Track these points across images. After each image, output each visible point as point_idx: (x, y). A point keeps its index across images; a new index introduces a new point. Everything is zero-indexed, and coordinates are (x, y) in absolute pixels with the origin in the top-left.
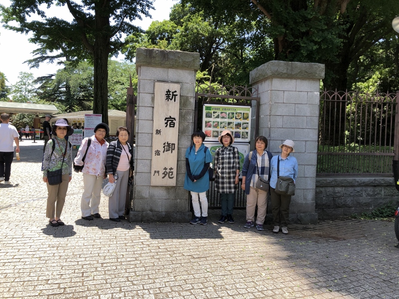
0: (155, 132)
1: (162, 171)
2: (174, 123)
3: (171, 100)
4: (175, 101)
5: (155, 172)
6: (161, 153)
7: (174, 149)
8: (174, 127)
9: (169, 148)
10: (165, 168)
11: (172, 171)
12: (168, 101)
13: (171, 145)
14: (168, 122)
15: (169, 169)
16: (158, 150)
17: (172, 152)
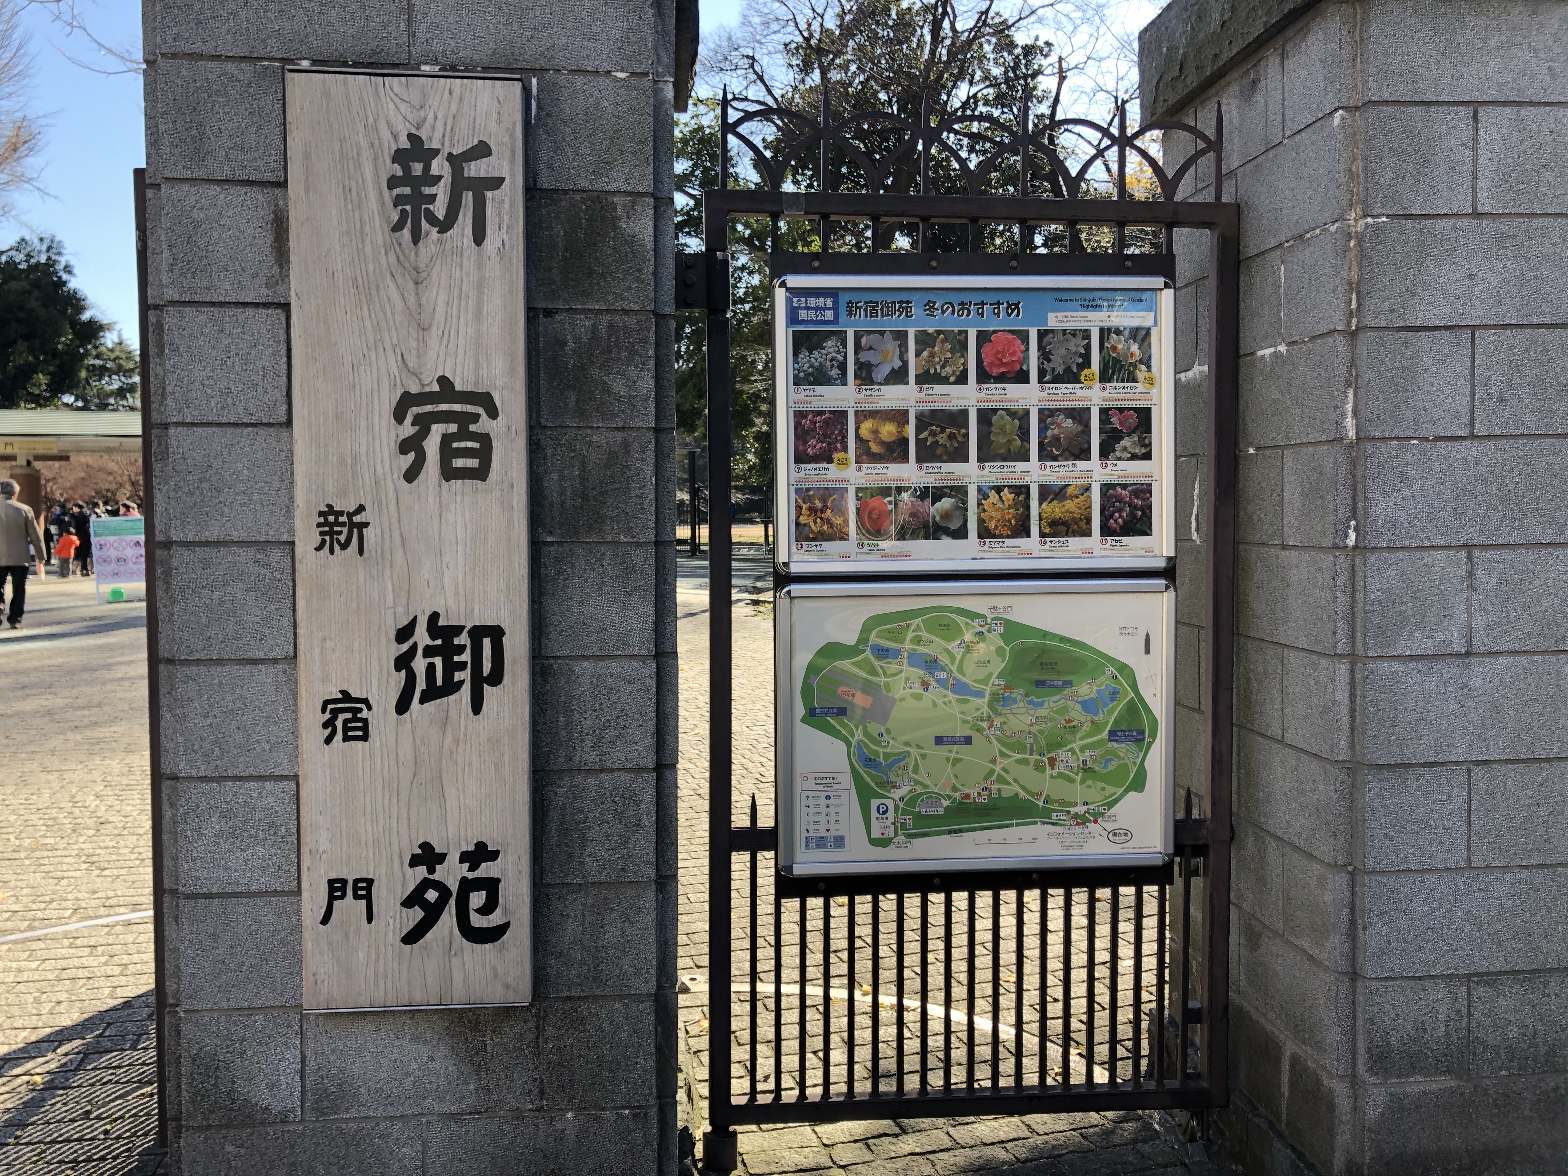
0: (307, 534)
1: (397, 882)
2: (485, 440)
3: (445, 226)
4: (479, 237)
5: (336, 888)
6: (381, 716)
7: (496, 678)
8: (481, 473)
9: (451, 667)
10: (426, 846)
11: (485, 870)
12: (416, 237)
13: (463, 639)
14: (424, 432)
15: (465, 857)
16: (346, 696)
17: (477, 705)
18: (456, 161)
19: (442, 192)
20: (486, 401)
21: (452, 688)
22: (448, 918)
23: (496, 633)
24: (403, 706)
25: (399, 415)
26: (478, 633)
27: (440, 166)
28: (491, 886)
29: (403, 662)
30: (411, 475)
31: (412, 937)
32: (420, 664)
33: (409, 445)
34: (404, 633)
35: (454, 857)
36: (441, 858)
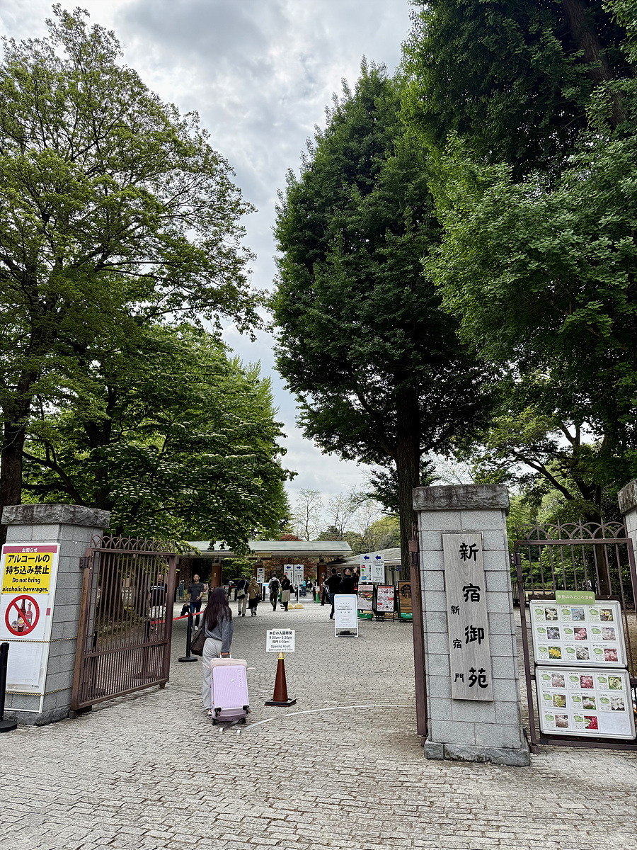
0: (449, 611)
1: (467, 675)
2: (478, 594)
3: (469, 558)
4: (475, 559)
5: (457, 675)
6: (463, 643)
7: (483, 638)
9: (475, 635)
10: (472, 668)
11: (483, 674)
12: (465, 560)
13: (476, 630)
14: (468, 593)
15: (479, 671)
16: (457, 640)
17: (480, 643)
18: (470, 547)
19: (469, 552)
20: (478, 587)
21: (475, 639)
22: (477, 682)
23: (482, 629)
24: (467, 642)
25: (464, 590)
26: (479, 629)
27: (468, 548)
28: (484, 677)
29: (467, 634)
30: (466, 600)
31: (471, 686)
32: (469, 634)
33: (466, 595)
34: (466, 629)
35: (477, 671)
36: (475, 671)
